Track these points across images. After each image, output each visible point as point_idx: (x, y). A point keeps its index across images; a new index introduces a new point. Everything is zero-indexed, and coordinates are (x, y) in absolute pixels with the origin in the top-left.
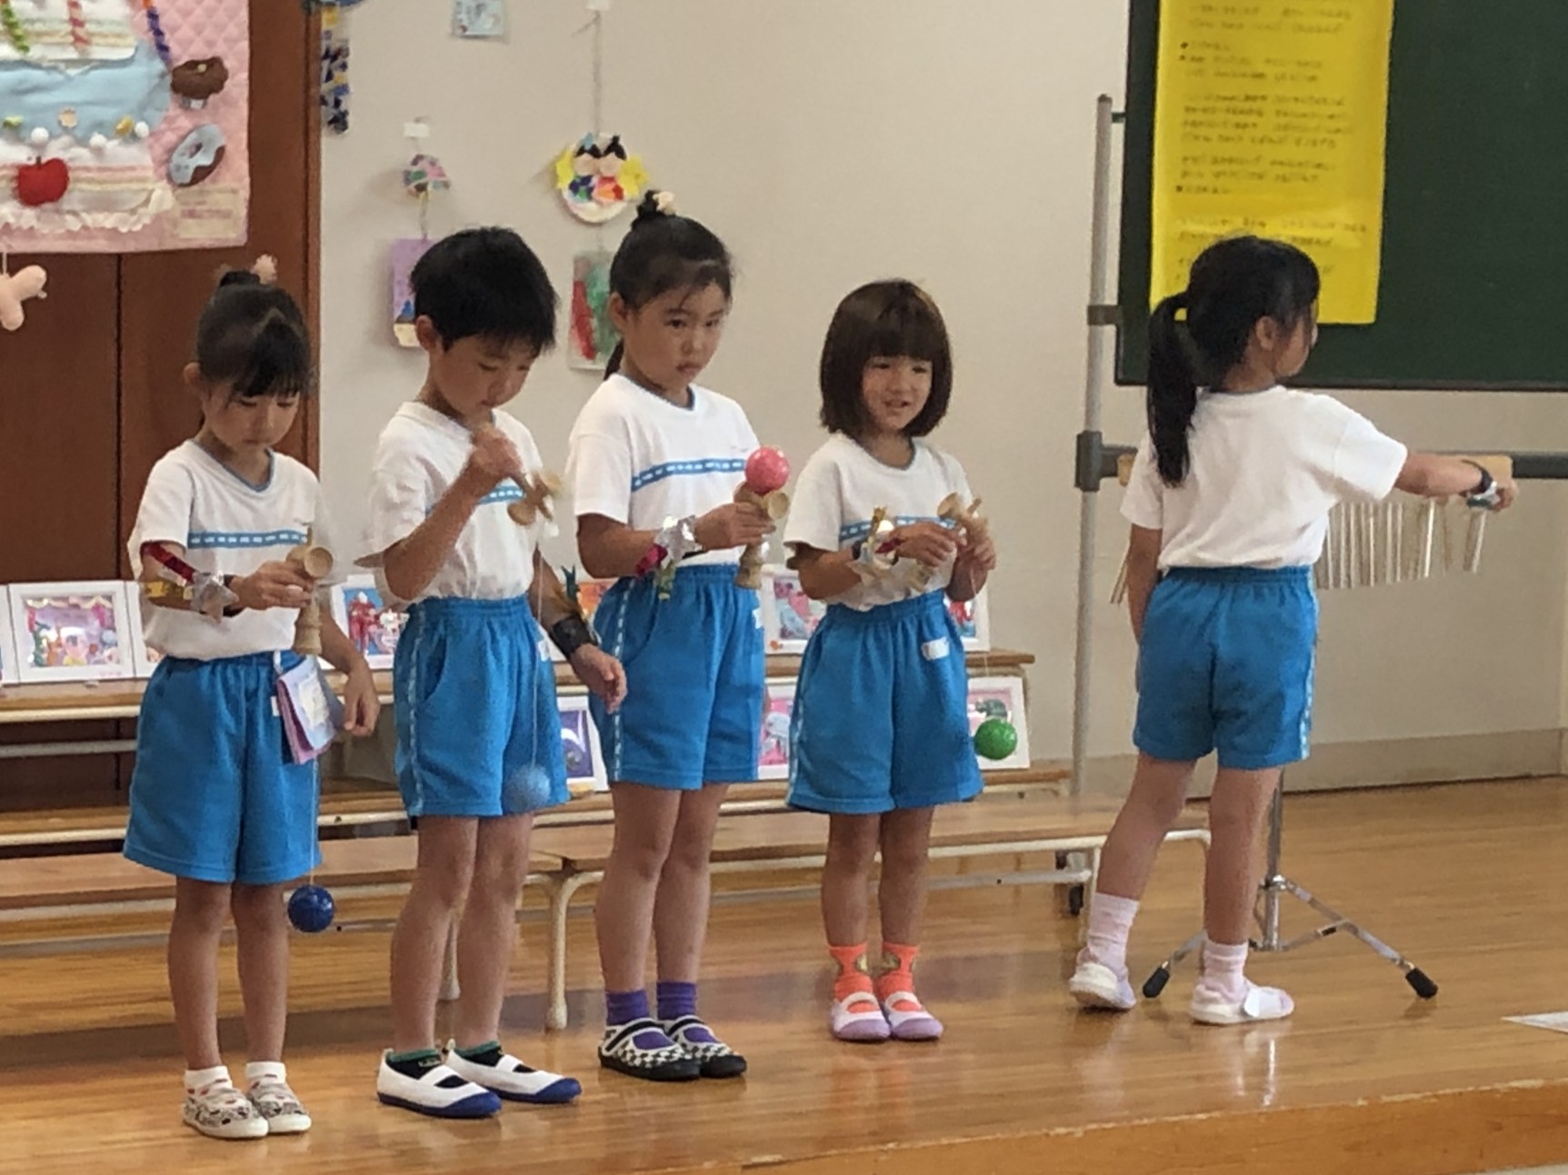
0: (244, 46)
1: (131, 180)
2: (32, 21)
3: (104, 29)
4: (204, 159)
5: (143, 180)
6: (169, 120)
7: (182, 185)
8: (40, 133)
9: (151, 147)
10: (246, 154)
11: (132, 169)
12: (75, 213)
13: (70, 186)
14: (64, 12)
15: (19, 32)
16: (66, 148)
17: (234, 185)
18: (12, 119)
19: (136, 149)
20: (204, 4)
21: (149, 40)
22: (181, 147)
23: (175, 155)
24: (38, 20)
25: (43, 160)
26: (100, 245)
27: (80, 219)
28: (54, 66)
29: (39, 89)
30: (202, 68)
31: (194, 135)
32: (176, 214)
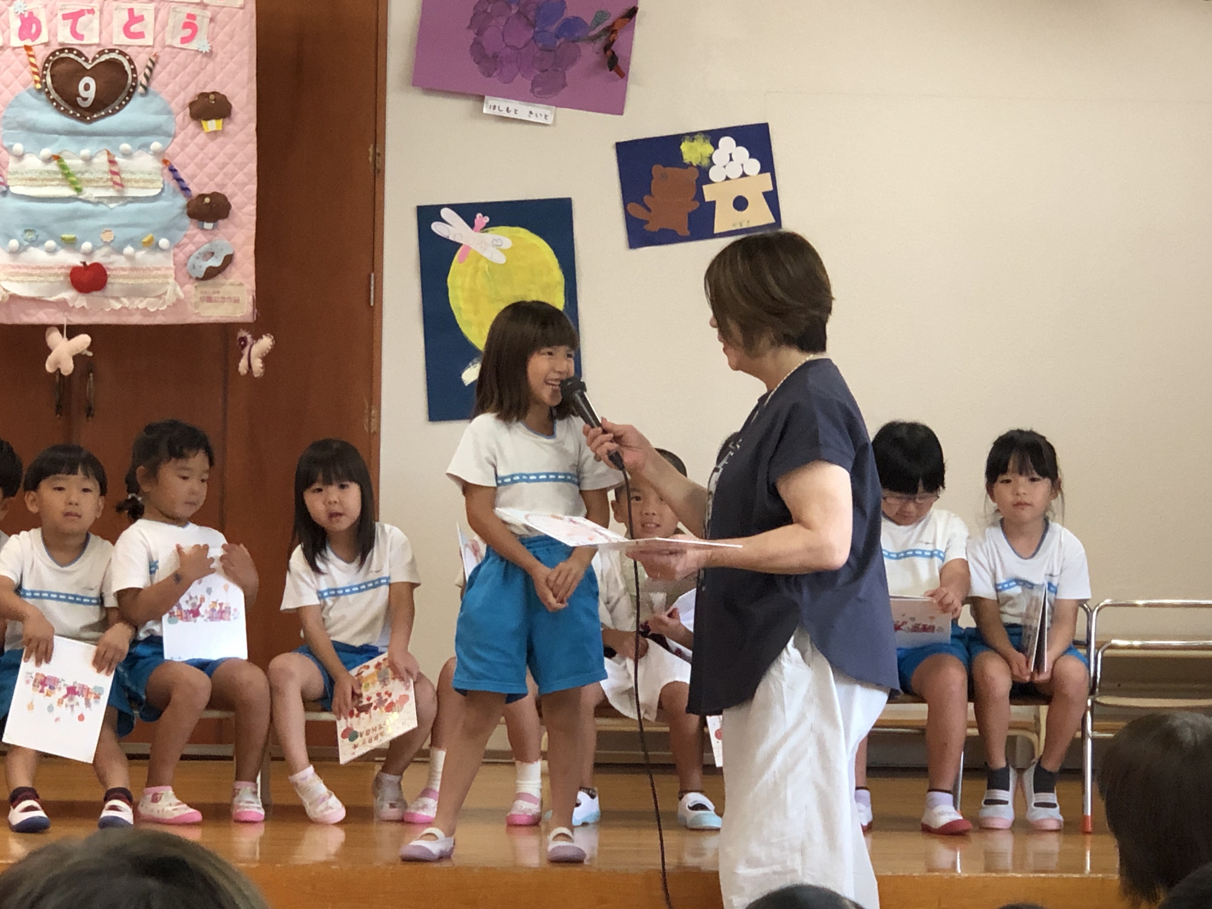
0: (253, 187)
1: (154, 277)
2: (83, 173)
3: (137, 177)
4: (216, 262)
5: (165, 276)
6: (189, 236)
7: (197, 279)
8: (87, 246)
9: (175, 255)
10: (253, 260)
11: (158, 269)
12: (117, 299)
13: (109, 280)
14: (106, 167)
15: (73, 179)
16: (106, 256)
17: (242, 280)
18: (66, 236)
19: (159, 256)
20: (216, 159)
21: (173, 183)
22: (196, 254)
23: (192, 259)
24: (86, 171)
25: (88, 263)
26: (136, 320)
27: (121, 302)
28: (99, 201)
29: (87, 216)
30: (207, 200)
31: (207, 246)
32: (197, 299)
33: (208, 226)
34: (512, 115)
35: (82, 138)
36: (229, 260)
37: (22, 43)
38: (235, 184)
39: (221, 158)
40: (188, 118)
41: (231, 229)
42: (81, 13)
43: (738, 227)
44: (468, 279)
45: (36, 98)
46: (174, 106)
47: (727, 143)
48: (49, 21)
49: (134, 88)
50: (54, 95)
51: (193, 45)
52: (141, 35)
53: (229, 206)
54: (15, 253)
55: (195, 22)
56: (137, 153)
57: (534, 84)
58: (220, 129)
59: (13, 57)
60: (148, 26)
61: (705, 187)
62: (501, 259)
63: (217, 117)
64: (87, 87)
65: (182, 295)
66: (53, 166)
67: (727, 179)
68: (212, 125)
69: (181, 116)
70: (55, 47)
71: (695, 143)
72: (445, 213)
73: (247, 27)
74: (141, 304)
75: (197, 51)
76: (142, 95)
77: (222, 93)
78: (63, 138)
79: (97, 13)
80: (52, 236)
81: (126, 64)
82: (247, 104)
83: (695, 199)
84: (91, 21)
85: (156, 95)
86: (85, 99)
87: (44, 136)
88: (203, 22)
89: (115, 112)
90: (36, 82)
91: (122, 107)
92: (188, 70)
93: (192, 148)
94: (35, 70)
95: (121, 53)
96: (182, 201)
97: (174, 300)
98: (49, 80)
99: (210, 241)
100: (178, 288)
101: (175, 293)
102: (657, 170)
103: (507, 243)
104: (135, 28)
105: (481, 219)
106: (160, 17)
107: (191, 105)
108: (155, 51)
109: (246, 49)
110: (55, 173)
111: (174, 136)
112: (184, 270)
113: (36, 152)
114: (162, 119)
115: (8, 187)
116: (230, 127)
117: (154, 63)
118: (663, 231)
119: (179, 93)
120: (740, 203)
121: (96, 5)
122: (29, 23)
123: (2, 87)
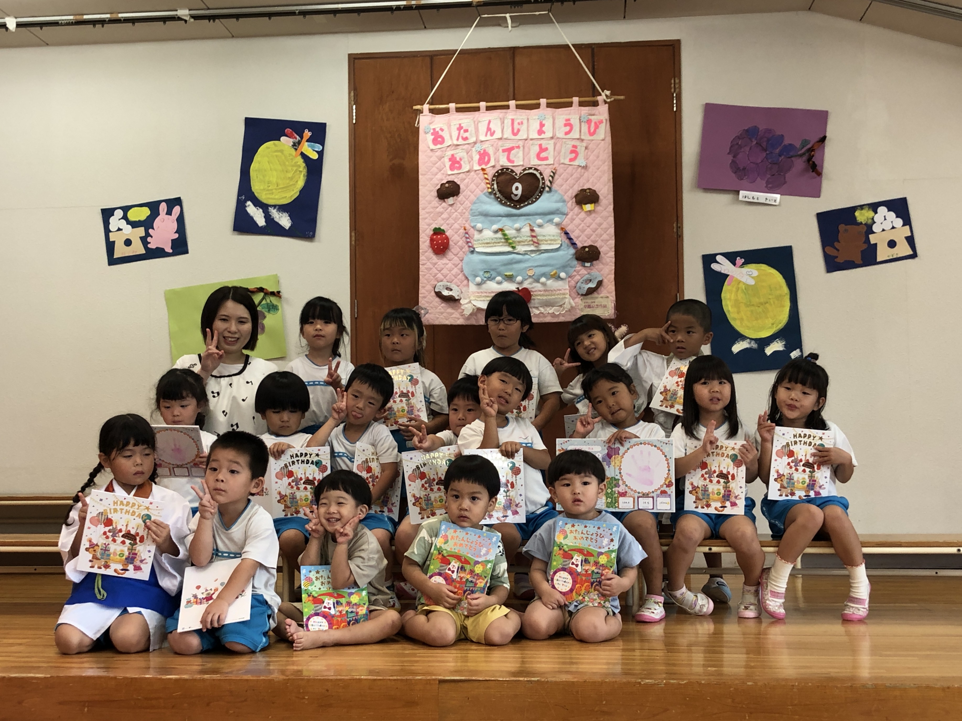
0: (612, 242)
1: (558, 295)
2: (515, 238)
3: (547, 238)
4: (592, 285)
5: (564, 294)
7: (582, 295)
8: (519, 278)
9: (569, 282)
10: (613, 283)
11: (560, 290)
12: (537, 308)
13: (533, 298)
14: (529, 233)
15: (510, 241)
16: (530, 284)
17: (608, 295)
18: (508, 274)
19: (560, 283)
20: (591, 227)
21: (567, 241)
22: (581, 281)
23: (579, 284)
24: (518, 237)
25: (520, 288)
26: (548, 319)
27: (539, 310)
28: (526, 253)
29: (519, 262)
30: (587, 249)
31: (587, 276)
32: (582, 307)
33: (588, 265)
34: (755, 201)
35: (515, 218)
36: (600, 283)
37: (480, 168)
38: (602, 240)
39: (594, 226)
40: (574, 204)
41: (601, 266)
42: (512, 149)
43: (891, 257)
44: (733, 294)
45: (488, 197)
46: (566, 198)
47: (882, 210)
48: (495, 153)
49: (544, 188)
50: (498, 195)
51: (576, 163)
52: (546, 159)
53: (599, 253)
54: (479, 284)
55: (578, 150)
56: (545, 225)
57: (768, 183)
58: (593, 209)
59: (475, 176)
60: (550, 154)
61: (871, 236)
62: (752, 282)
63: (591, 202)
64: (517, 188)
65: (574, 305)
66: (499, 235)
67: (883, 230)
68: (588, 207)
69: (570, 203)
70: (499, 168)
71: (864, 211)
72: (719, 258)
73: (606, 151)
74: (551, 310)
75: (579, 166)
76: (548, 192)
77: (593, 189)
78: (504, 219)
79: (522, 148)
80: (499, 274)
81: (538, 175)
82: (608, 194)
83: (865, 243)
84: (518, 153)
85: (556, 191)
86: (516, 195)
87: (493, 218)
88: (581, 150)
89: (533, 202)
90: (488, 188)
91: (537, 199)
92: (573, 177)
93: (577, 221)
94: (488, 181)
95: (535, 169)
96: (572, 251)
97: (569, 307)
98: (495, 186)
99: (589, 274)
100: (572, 301)
101: (570, 303)
102: (842, 227)
103: (755, 273)
104: (543, 155)
105: (740, 261)
106: (557, 148)
107: (576, 196)
108: (554, 167)
109: (606, 163)
110: (501, 238)
111: (567, 214)
112: (574, 290)
113: (489, 228)
114: (559, 205)
115: (474, 248)
116: (599, 208)
117: (554, 174)
118: (846, 262)
119: (569, 190)
120: (892, 244)
121: (521, 143)
122: (484, 156)
123: (469, 193)
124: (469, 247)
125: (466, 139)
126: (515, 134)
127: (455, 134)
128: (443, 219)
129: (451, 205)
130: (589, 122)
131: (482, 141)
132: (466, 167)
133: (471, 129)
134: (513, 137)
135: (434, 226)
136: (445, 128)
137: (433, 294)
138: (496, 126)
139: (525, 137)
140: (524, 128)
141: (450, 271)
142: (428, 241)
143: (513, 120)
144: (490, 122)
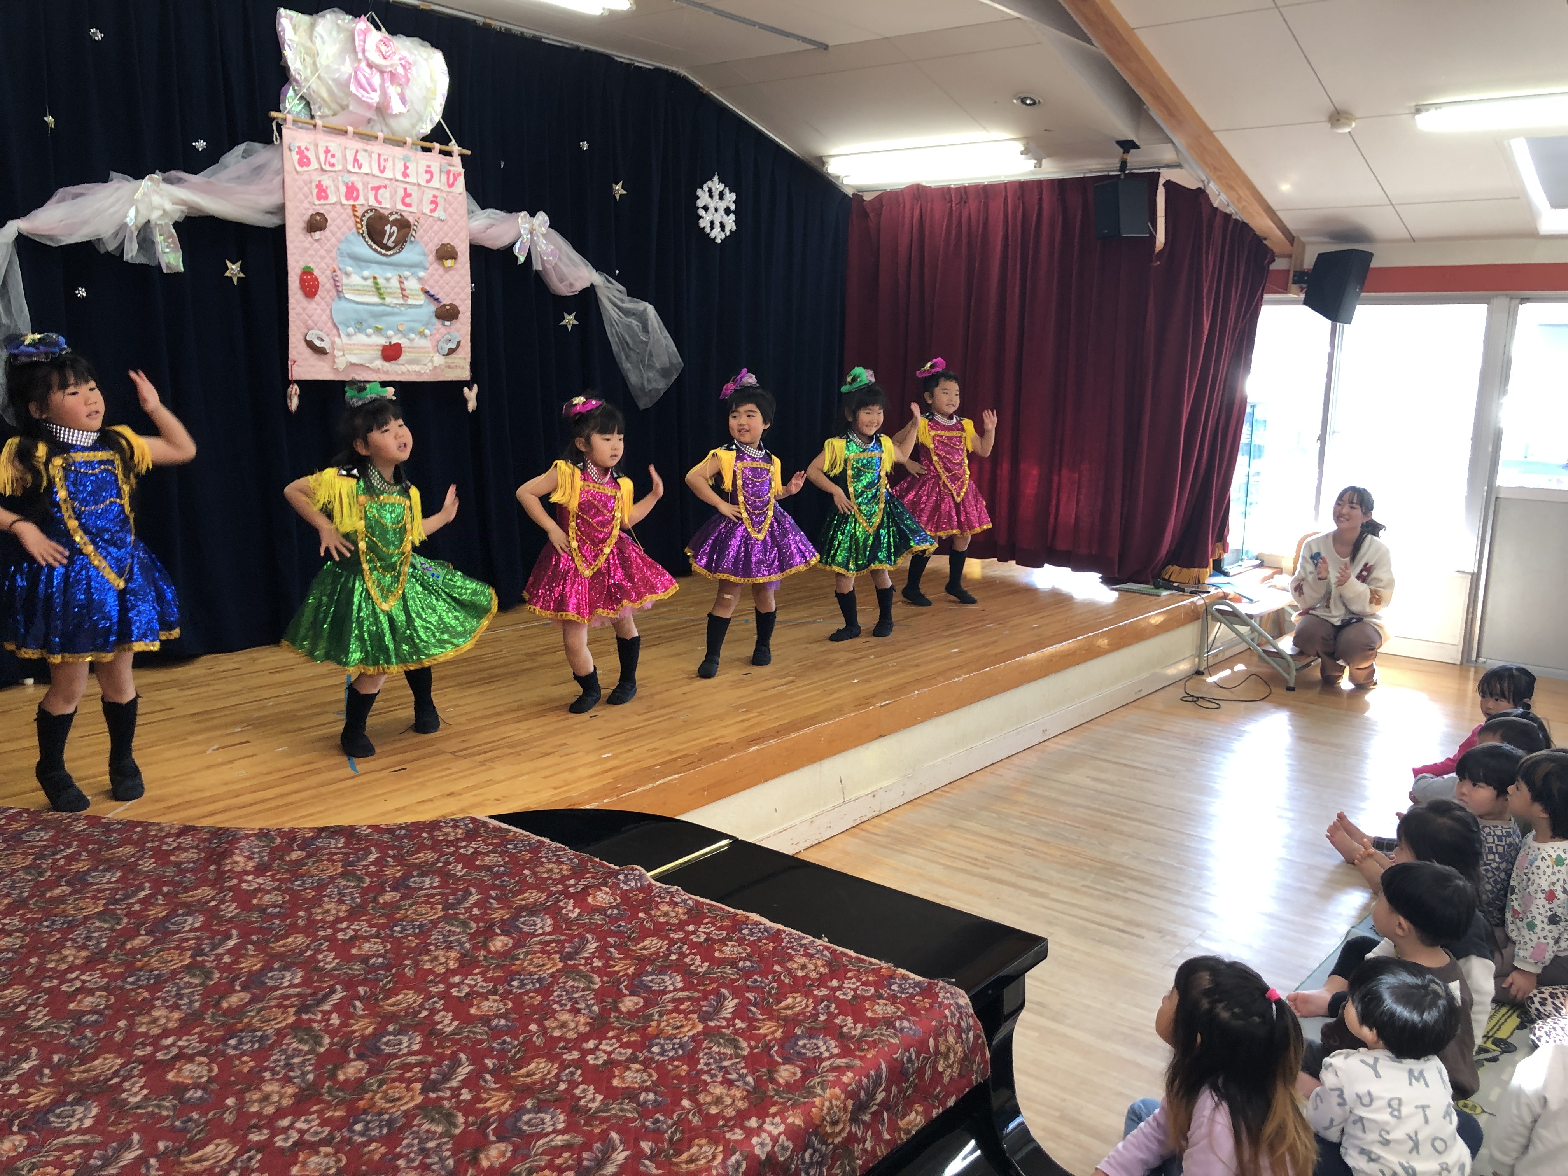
0: (469, 302)
1: (425, 353)
2: (386, 288)
3: (413, 292)
4: (454, 345)
5: (429, 352)
6: (438, 330)
7: (444, 355)
8: (390, 333)
9: (432, 340)
10: (469, 344)
11: (425, 348)
12: (404, 365)
13: (402, 354)
14: (398, 285)
15: (382, 291)
16: (401, 339)
17: (464, 356)
18: (379, 326)
19: (426, 340)
20: (450, 284)
21: (428, 297)
22: (443, 340)
23: (442, 343)
24: (388, 287)
25: (391, 343)
26: (415, 378)
27: (407, 368)
28: (395, 306)
29: (388, 315)
30: (447, 308)
31: (447, 335)
32: (444, 367)
33: (447, 323)
35: (385, 266)
36: (458, 344)
37: (352, 202)
38: (461, 299)
39: (452, 283)
40: (435, 258)
41: (457, 325)
42: (379, 187)
45: (358, 238)
46: (428, 251)
48: (362, 190)
50: (367, 237)
51: (436, 214)
52: (409, 205)
53: (458, 312)
54: (350, 335)
55: (439, 200)
56: (410, 278)
58: (453, 266)
59: (343, 211)
60: (414, 201)
63: (450, 259)
65: (438, 364)
66: (370, 283)
68: (449, 263)
69: (432, 257)
70: (368, 207)
73: (463, 207)
74: (417, 368)
75: (439, 218)
76: (412, 242)
77: (452, 244)
78: (374, 265)
79: (388, 189)
80: (370, 327)
81: (412, 222)
82: (464, 252)
84: (385, 193)
85: (418, 242)
87: (364, 263)
88: (441, 201)
89: (400, 251)
90: (358, 229)
91: (402, 249)
92: (435, 229)
93: (436, 277)
94: (357, 220)
95: (402, 214)
96: (432, 307)
97: (433, 366)
98: (364, 228)
99: (449, 333)
101: (435, 362)
104: (407, 200)
106: (419, 195)
107: (437, 251)
108: (419, 215)
109: (464, 219)
110: (371, 287)
111: (428, 269)
112: (438, 349)
113: (359, 274)
114: (422, 258)
115: (342, 294)
116: (456, 266)
117: (417, 222)
119: (430, 244)
121: (387, 182)
122: (351, 191)
123: (335, 229)
124: (338, 291)
125: (333, 165)
126: (382, 171)
127: (322, 157)
128: (310, 256)
129: (317, 240)
130: (448, 172)
131: (349, 172)
132: (332, 199)
133: (339, 155)
134: (379, 174)
135: (302, 264)
136: (312, 148)
137: (303, 343)
138: (362, 157)
139: (391, 176)
140: (389, 164)
141: (320, 317)
142: (298, 282)
143: (379, 155)
144: (357, 151)
